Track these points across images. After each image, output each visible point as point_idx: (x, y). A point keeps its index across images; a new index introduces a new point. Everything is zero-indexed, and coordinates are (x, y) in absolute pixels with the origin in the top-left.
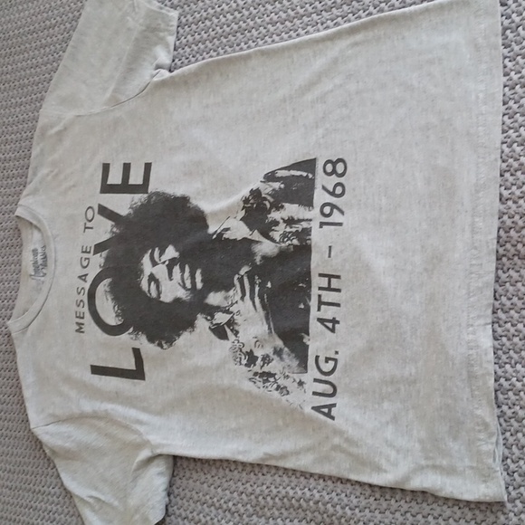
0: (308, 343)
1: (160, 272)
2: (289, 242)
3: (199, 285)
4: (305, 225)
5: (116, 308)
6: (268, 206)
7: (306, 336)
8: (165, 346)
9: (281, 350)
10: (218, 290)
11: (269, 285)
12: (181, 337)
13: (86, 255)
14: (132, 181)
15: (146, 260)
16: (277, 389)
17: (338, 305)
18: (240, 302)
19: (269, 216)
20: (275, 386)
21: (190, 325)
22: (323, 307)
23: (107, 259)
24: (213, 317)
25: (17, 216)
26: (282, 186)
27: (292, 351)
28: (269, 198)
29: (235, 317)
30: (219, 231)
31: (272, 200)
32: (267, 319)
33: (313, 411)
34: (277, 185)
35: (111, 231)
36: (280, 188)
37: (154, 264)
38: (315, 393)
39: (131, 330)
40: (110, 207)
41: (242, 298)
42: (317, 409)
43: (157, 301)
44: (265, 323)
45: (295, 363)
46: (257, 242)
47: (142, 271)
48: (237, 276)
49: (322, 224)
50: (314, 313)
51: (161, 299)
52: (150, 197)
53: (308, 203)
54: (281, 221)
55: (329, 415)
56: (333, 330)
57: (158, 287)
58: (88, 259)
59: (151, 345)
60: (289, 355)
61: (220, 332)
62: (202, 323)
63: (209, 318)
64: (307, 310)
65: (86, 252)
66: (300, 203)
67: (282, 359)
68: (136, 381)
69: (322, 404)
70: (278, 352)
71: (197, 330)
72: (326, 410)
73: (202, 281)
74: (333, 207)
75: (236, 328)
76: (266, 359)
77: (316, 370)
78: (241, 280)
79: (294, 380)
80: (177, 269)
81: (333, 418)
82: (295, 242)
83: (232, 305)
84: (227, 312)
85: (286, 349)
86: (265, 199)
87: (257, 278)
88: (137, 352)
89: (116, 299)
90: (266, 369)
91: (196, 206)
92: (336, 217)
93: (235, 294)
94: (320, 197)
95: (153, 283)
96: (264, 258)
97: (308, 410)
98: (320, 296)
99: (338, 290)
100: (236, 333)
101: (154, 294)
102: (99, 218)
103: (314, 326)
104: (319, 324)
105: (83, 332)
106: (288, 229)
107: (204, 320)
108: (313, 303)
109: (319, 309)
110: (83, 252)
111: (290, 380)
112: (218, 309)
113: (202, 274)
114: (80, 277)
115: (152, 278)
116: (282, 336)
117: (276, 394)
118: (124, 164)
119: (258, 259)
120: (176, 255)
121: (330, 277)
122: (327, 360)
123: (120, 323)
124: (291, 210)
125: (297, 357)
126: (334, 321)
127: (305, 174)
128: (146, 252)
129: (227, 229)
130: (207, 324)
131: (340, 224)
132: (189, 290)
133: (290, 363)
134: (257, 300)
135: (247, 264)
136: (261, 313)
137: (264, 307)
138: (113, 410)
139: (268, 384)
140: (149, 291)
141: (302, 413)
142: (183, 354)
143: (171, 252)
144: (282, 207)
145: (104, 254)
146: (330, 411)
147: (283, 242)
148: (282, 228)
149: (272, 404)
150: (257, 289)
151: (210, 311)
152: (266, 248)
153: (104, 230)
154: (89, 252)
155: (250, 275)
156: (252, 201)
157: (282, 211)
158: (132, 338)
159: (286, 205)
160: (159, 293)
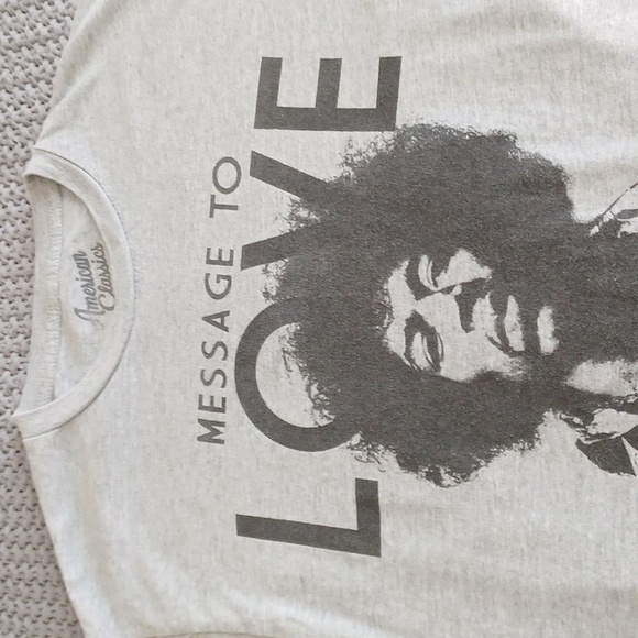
3: (548, 344)
5: (314, 391)
8: (447, 479)
12: (495, 462)
13: (222, 270)
14: (345, 101)
15: (397, 284)
24: (588, 418)
25: (32, 177)
35: (293, 216)
37: (420, 291)
39: (356, 439)
43: (433, 378)
47: (387, 309)
51: (443, 373)
52: (401, 139)
57: (433, 346)
58: (228, 278)
59: (409, 477)
61: (607, 453)
62: (556, 431)
63: (577, 420)
65: (220, 262)
68: (354, 555)
71: (542, 448)
73: (556, 334)
80: (483, 308)
88: (367, 497)
89: (313, 369)
91: (537, 156)
95: (418, 337)
101: (421, 358)
102: (250, 183)
105: (221, 442)
110: (210, 262)
112: (605, 400)
113: (556, 318)
114: (208, 319)
115: (416, 324)
118: (324, 62)
120: (484, 272)
123: (325, 422)
128: (396, 265)
129: (633, 213)
130: (572, 435)
132: (519, 354)
140: (408, 353)
142: (498, 499)
143: (465, 266)
151: (581, 406)
153: (272, 213)
154: (230, 263)
160: (436, 359)
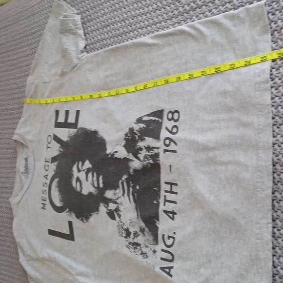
0: (158, 226)
1: (82, 176)
2: (148, 161)
3: (101, 185)
4: (156, 151)
5: (60, 197)
6: (137, 138)
7: (157, 221)
8: (85, 221)
9: (144, 229)
10: (111, 189)
11: (138, 187)
13: (47, 164)
14: (69, 121)
15: (75, 168)
16: (141, 254)
17: (175, 202)
18: (122, 197)
19: (138, 144)
20: (140, 252)
21: (97, 209)
22: (167, 203)
23: (58, 167)
25: (14, 140)
26: (145, 126)
27: (150, 230)
28: (137, 133)
29: (120, 206)
30: (112, 153)
31: (139, 134)
32: (136, 209)
33: (160, 270)
34: (142, 125)
35: (59, 150)
36: (144, 127)
37: (79, 171)
38: (162, 259)
39: (67, 210)
40: (59, 136)
41: (123, 195)
42: (162, 269)
43: (80, 194)
44: (135, 211)
45: (151, 238)
46: (132, 160)
48: (121, 181)
49: (165, 151)
50: (162, 207)
51: (82, 193)
52: (78, 131)
53: (157, 137)
54: (144, 148)
55: (169, 274)
56: (173, 219)
57: (81, 185)
58: (48, 166)
59: (78, 220)
60: (148, 233)
61: (111, 215)
63: (106, 206)
64: (158, 205)
66: (154, 137)
67: (144, 235)
68: (70, 241)
69: (166, 266)
70: (142, 230)
72: (167, 270)
73: (103, 183)
74: (171, 140)
75: (120, 213)
76: (136, 235)
77: (163, 244)
78: (123, 183)
79: (151, 249)
80: (90, 175)
81: (171, 276)
82: (151, 161)
83: (118, 198)
84: (116, 203)
85: (147, 229)
86: (135, 134)
87: (131, 182)
88: (70, 223)
90: (136, 240)
92: (173, 147)
93: (119, 191)
94: (164, 134)
96: (135, 170)
97: (157, 269)
98: (165, 196)
99: (176, 193)
100: (120, 216)
101: (79, 189)
102: (54, 142)
103: (162, 216)
104: (165, 214)
105: (45, 209)
106: (147, 153)
107: (104, 207)
108: (162, 201)
109: (164, 205)
110: (46, 161)
111: (149, 249)
112: (111, 200)
113: (103, 179)
114: (44, 176)
115: (78, 180)
116: (145, 220)
117: (141, 257)
118: (66, 111)
119: (131, 171)
120: (90, 166)
121: (171, 184)
122: (169, 237)
124: (149, 141)
125: (152, 234)
126: (174, 213)
127: (157, 119)
128: (75, 164)
129: (116, 152)
130: (105, 210)
131: (175, 152)
132: (96, 188)
133: (149, 238)
134: (131, 196)
135: (126, 174)
136: (133, 205)
137: (135, 201)
138: (58, 257)
139: (136, 250)
140: (76, 187)
141: (154, 271)
142: (93, 227)
143: (88, 164)
144: (144, 139)
145: (56, 163)
146: (170, 271)
147: (145, 161)
148: (144, 152)
149: (138, 264)
150: (131, 189)
151: (107, 201)
152: (136, 164)
153: (55, 149)
154: (49, 162)
155: (127, 181)
156: (129, 135)
157: (144, 141)
158: (68, 215)
159: (146, 138)
160: (81, 188)
